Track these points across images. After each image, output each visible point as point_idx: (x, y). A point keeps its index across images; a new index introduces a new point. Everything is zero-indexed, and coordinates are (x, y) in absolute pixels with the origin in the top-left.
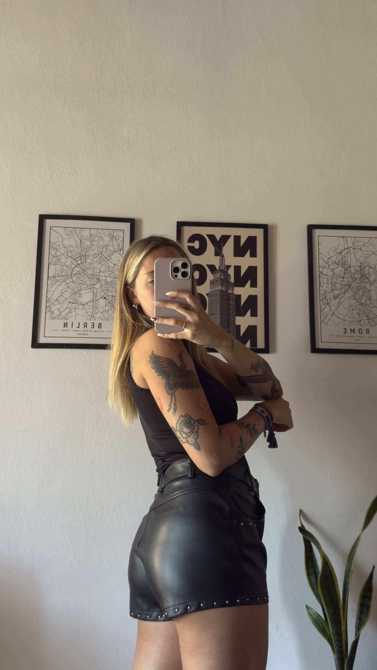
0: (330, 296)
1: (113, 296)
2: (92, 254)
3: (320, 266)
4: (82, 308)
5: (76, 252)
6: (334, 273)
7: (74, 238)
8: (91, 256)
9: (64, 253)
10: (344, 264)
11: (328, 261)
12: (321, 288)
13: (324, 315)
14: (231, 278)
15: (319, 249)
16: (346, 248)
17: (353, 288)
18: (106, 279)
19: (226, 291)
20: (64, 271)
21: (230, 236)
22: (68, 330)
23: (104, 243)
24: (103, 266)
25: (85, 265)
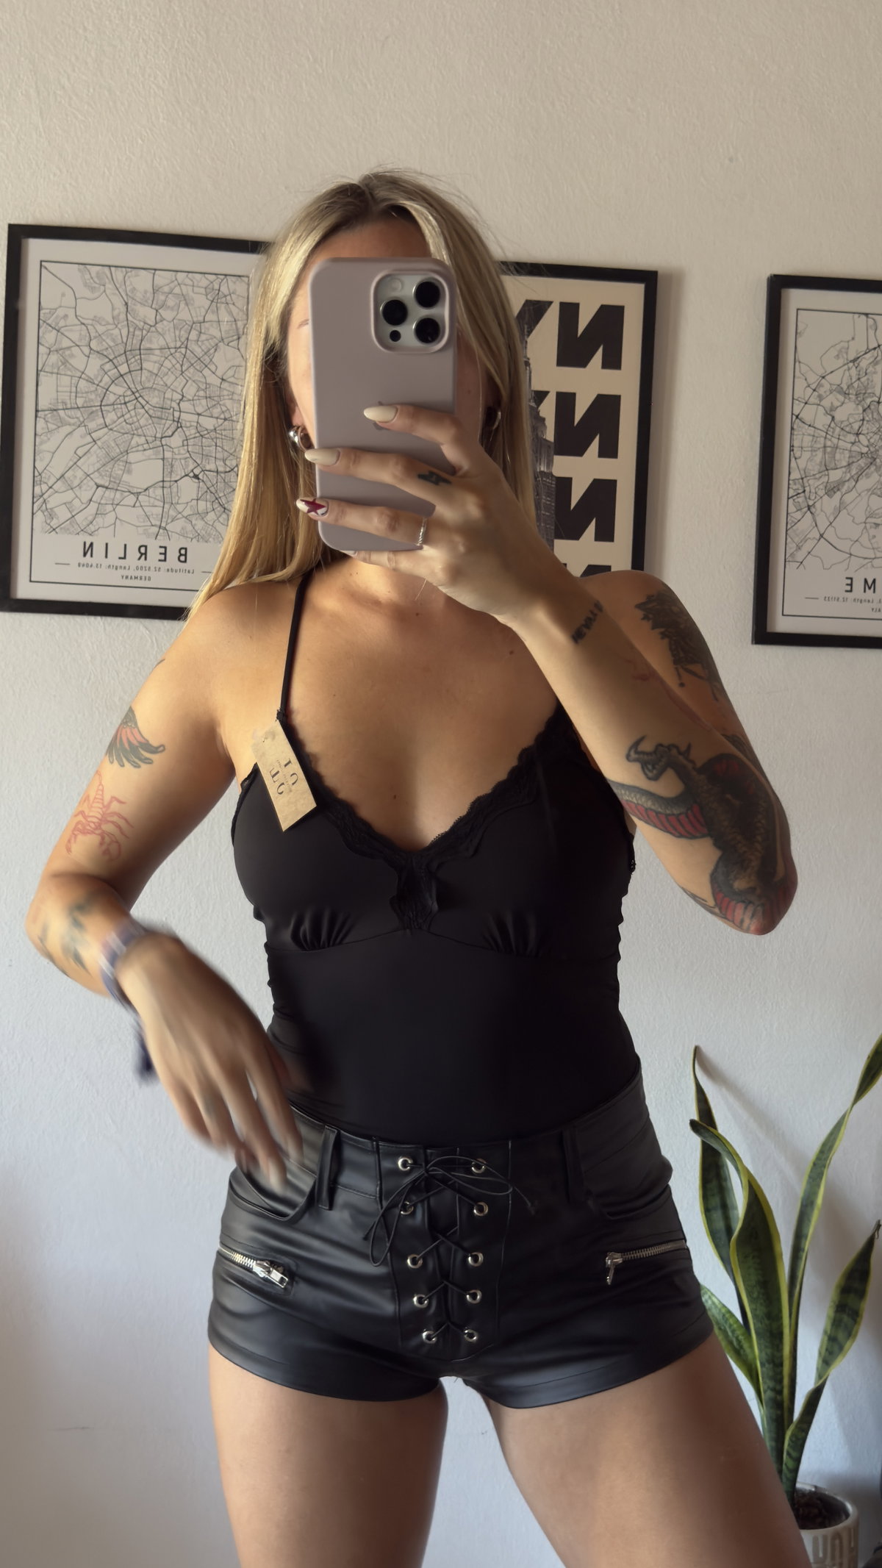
0: (812, 484)
1: (217, 472)
2: (159, 347)
3: (797, 400)
4: (132, 505)
5: (114, 340)
6: (833, 418)
7: (108, 297)
8: (157, 352)
9: (80, 340)
10: (865, 393)
11: (819, 385)
12: (793, 464)
13: (797, 540)
14: (546, 426)
15: (796, 348)
16: (871, 347)
18: (198, 422)
20: (80, 395)
21: (550, 303)
22: (94, 565)
23: (194, 315)
24: (190, 382)
25: (139, 379)
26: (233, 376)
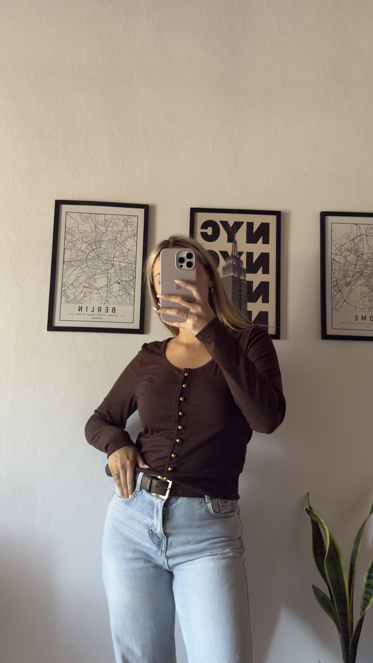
0: (340, 282)
1: (126, 281)
3: (333, 254)
4: (96, 293)
5: (91, 238)
6: (346, 260)
7: (89, 223)
8: (106, 241)
9: (79, 238)
10: (357, 251)
11: (341, 248)
12: (333, 275)
13: (336, 302)
14: (243, 264)
15: (331, 236)
16: (359, 235)
17: (366, 275)
18: (120, 265)
19: (238, 278)
20: (79, 256)
21: (243, 222)
22: (82, 314)
23: (119, 229)
24: (117, 251)
25: (99, 250)
26: (132, 249)
